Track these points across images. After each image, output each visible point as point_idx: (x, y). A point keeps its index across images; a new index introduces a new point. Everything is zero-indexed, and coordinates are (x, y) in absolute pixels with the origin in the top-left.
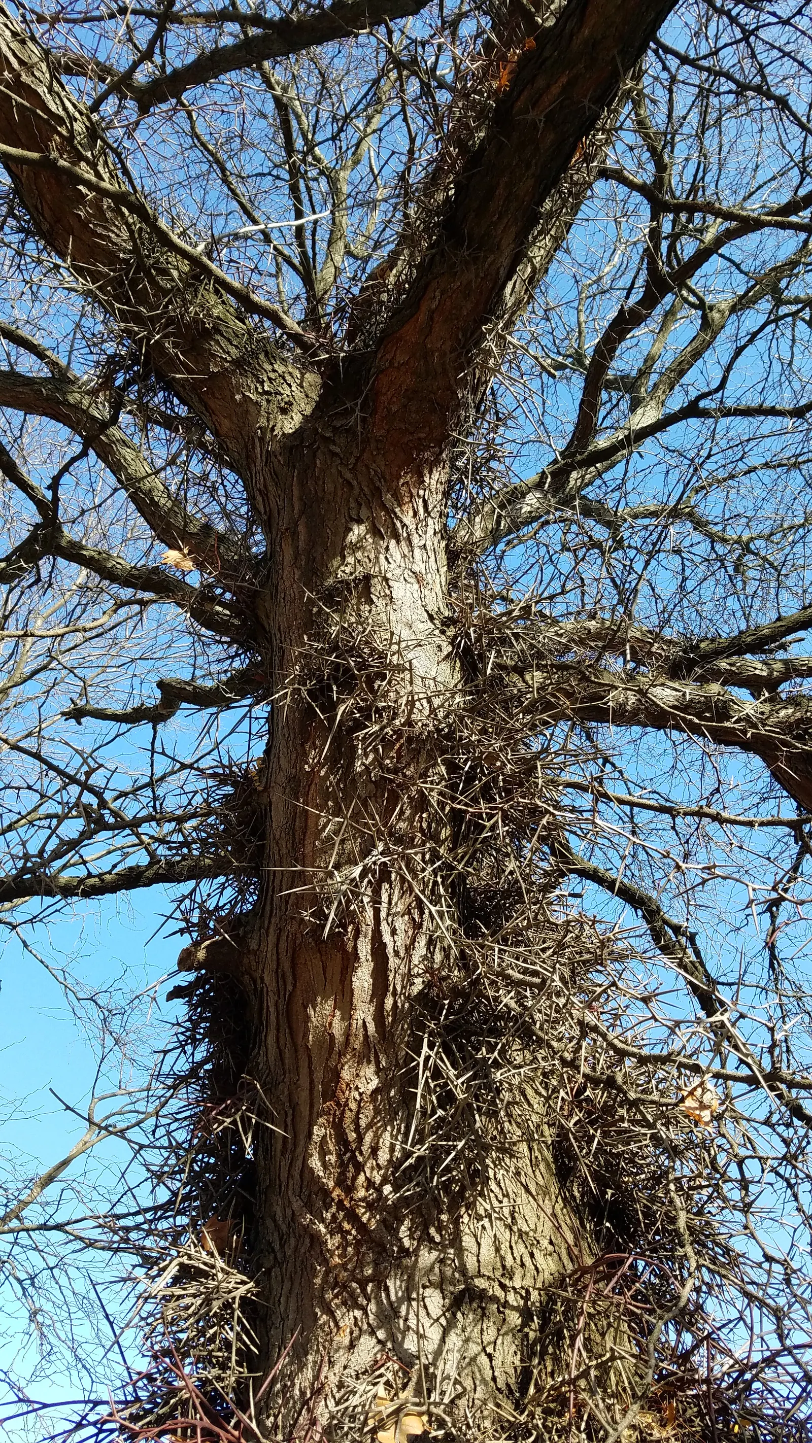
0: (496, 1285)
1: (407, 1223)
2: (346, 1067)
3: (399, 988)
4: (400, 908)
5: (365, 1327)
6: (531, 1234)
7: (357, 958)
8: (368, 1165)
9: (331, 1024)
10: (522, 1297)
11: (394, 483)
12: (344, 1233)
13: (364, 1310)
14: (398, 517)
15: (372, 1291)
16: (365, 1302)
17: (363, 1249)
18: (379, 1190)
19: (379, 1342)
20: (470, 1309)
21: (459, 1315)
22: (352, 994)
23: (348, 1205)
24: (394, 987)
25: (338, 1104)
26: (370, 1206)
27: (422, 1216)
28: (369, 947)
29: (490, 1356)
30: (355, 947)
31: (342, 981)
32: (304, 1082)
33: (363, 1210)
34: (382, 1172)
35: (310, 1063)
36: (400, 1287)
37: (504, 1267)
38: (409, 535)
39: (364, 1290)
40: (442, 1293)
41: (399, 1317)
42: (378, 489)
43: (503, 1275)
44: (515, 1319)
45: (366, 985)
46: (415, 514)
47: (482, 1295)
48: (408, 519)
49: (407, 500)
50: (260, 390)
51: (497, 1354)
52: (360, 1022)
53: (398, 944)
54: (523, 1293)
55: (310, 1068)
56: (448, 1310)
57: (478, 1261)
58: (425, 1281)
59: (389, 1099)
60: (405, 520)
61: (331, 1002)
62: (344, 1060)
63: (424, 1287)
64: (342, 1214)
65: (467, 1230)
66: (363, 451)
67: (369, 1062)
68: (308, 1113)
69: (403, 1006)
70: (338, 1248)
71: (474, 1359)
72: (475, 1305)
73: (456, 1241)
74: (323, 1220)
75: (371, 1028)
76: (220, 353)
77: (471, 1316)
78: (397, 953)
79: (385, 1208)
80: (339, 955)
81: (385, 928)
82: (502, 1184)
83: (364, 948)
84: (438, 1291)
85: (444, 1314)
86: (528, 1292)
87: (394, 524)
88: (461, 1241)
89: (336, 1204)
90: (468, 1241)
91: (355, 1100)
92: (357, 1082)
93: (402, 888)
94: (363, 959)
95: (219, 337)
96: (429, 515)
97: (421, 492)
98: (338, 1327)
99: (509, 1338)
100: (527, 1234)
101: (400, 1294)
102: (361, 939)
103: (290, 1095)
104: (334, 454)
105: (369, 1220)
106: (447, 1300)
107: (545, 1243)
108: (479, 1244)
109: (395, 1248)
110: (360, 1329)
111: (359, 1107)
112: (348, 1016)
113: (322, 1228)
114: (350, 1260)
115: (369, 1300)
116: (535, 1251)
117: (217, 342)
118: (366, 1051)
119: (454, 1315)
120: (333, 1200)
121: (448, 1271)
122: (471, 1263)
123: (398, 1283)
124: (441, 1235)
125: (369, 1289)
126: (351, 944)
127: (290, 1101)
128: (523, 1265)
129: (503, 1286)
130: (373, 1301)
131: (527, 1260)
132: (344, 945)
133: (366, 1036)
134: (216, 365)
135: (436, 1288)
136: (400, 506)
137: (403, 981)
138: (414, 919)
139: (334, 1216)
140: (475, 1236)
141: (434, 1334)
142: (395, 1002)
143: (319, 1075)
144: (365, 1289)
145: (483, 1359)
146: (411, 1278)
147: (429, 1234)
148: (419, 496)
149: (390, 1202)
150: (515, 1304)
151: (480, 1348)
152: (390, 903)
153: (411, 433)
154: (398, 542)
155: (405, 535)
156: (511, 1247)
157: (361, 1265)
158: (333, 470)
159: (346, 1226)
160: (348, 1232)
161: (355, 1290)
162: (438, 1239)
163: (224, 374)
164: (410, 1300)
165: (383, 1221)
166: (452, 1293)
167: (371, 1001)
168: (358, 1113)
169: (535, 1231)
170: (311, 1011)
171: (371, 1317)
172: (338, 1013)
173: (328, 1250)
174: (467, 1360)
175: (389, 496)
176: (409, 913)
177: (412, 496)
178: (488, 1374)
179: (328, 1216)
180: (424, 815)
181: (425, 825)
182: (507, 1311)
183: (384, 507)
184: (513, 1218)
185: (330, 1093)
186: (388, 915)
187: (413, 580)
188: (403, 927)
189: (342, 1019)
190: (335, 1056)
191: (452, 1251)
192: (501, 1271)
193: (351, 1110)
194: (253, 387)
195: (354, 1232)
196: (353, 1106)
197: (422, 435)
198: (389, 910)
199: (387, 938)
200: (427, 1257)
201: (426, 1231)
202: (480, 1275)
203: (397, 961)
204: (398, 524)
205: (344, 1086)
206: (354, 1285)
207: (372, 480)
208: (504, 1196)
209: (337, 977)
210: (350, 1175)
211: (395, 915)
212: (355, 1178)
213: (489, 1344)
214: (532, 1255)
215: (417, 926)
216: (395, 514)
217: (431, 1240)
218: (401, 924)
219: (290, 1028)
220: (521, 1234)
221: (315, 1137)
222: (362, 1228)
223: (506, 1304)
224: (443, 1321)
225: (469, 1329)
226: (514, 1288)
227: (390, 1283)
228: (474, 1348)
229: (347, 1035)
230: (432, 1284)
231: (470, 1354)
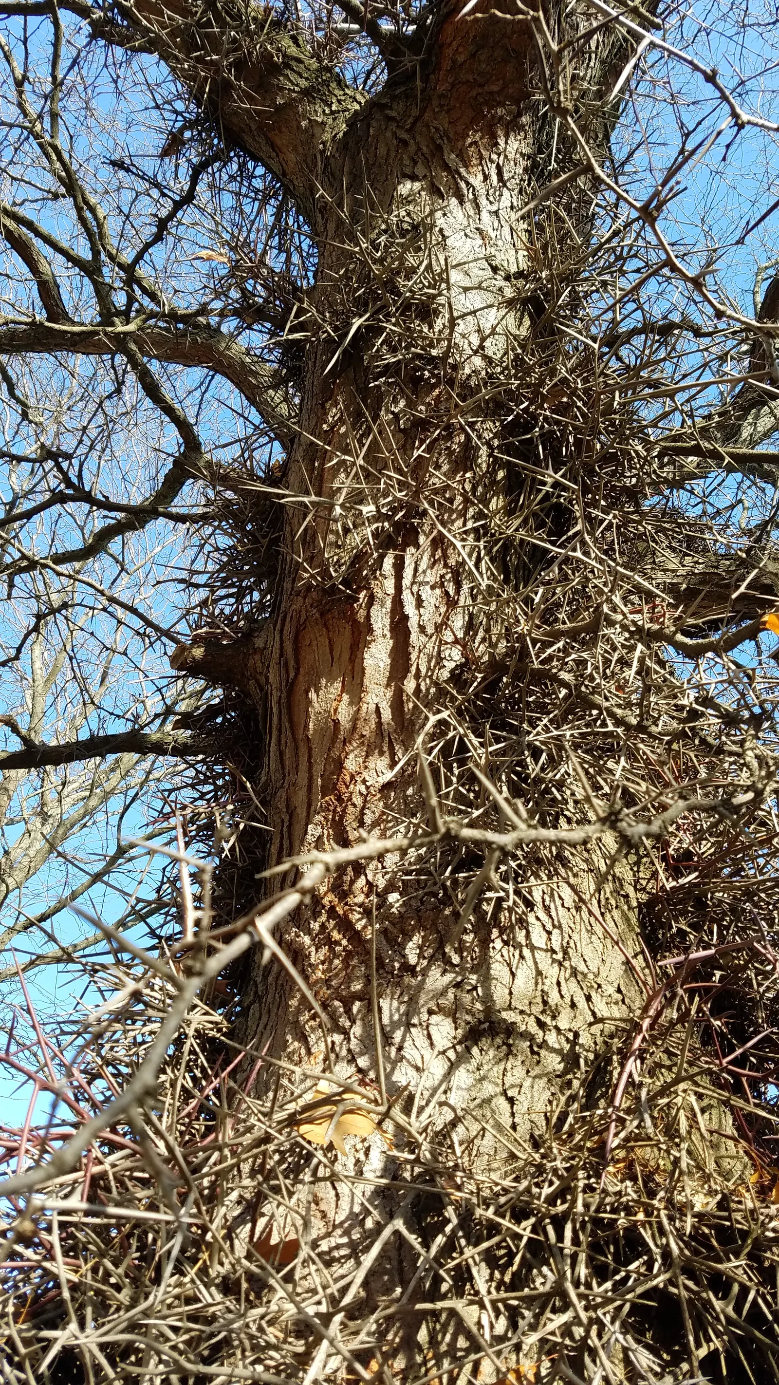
0: (532, 1021)
1: (417, 939)
2: (351, 756)
3: (423, 670)
4: (432, 577)
5: (344, 1053)
6: (591, 976)
7: (370, 630)
8: (371, 867)
9: (336, 710)
10: (567, 1040)
11: (460, 144)
12: (331, 943)
13: (346, 1033)
14: (462, 178)
15: (359, 1011)
16: (348, 1024)
17: (354, 962)
18: (382, 896)
19: (360, 1070)
20: (492, 1045)
21: (475, 1051)
22: (363, 673)
23: (341, 912)
24: (418, 669)
25: (339, 799)
26: (367, 912)
27: (438, 932)
28: (387, 621)
29: (511, 1101)
30: (368, 617)
31: (352, 660)
32: (302, 778)
33: (358, 916)
34: (387, 877)
35: (310, 757)
36: (398, 1010)
37: (545, 1003)
38: (476, 198)
39: (348, 1011)
40: (455, 1022)
41: (391, 1044)
42: (440, 148)
43: (543, 1012)
44: (554, 1063)
45: (382, 664)
46: (486, 177)
47: (510, 1030)
48: (476, 180)
49: (475, 162)
50: (327, 111)
51: (521, 1098)
52: (372, 707)
53: (425, 618)
54: (571, 1036)
55: (309, 761)
56: (460, 1043)
57: (511, 993)
58: (432, 1005)
59: (406, 797)
60: (471, 180)
61: (338, 685)
62: (349, 748)
63: (430, 1012)
64: (332, 923)
65: (498, 957)
66: (423, 111)
67: (381, 753)
68: (305, 814)
69: (428, 690)
70: (323, 963)
71: (488, 1101)
72: (498, 1041)
73: (482, 966)
74: (309, 932)
75: (387, 715)
76: (289, 86)
77: (491, 1053)
78: (422, 629)
79: (388, 916)
80: (348, 627)
81: (408, 599)
82: (553, 913)
83: (381, 620)
84: (450, 1020)
85: (454, 1047)
86: (576, 1035)
87: (457, 184)
88: (489, 968)
89: (327, 912)
90: (498, 969)
91: (361, 794)
92: (365, 774)
93: (433, 555)
94: (378, 632)
95: (288, 72)
96: (505, 185)
97: (494, 157)
98: (309, 1053)
99: (543, 1082)
100: (585, 975)
101: (396, 1017)
102: (376, 607)
103: (288, 800)
104: (390, 119)
105: (365, 927)
106: (460, 1031)
107: (611, 990)
108: (513, 974)
109: (397, 965)
110: (337, 1056)
111: (365, 801)
112: (357, 699)
113: (307, 940)
114: (337, 975)
115: (353, 1022)
116: (593, 994)
117: (287, 77)
118: (378, 742)
119: (468, 1050)
120: (323, 907)
121: (467, 998)
122: (500, 995)
123: (395, 1004)
124: (462, 958)
125: (355, 1009)
126: (362, 613)
127: (288, 806)
128: (573, 1005)
129: (541, 1025)
130: (358, 1023)
131: (581, 1003)
132: (354, 613)
133: (379, 724)
134: (283, 97)
135: (447, 1015)
136: (466, 167)
137: (429, 662)
138: (447, 593)
139: (323, 926)
140: (509, 965)
141: (437, 1067)
142: (418, 686)
143: (319, 768)
144: (350, 1009)
145: (502, 1103)
146: (413, 1002)
147: (444, 954)
148: (492, 161)
149: (394, 910)
150: (557, 1046)
151: (499, 1089)
152: (416, 570)
153: (481, 86)
154: (461, 202)
155: (471, 196)
156: (559, 984)
157: (348, 980)
158: (389, 134)
159: (336, 935)
160: (338, 943)
161: (336, 1008)
162: (456, 959)
163: (290, 105)
164: (409, 1025)
165: (384, 932)
166: (468, 1023)
167: (388, 685)
168: (363, 808)
169: (597, 975)
170: (312, 695)
171: (354, 1041)
172: (345, 697)
173: (311, 965)
174: (478, 1101)
175: (453, 156)
176: (442, 585)
177: (481, 158)
178: (506, 1121)
179: (315, 926)
180: (468, 475)
181: (468, 487)
182: (543, 1052)
183: (446, 167)
184: (565, 953)
185: (330, 788)
186: (413, 583)
187: (477, 236)
188: (433, 601)
189: (351, 703)
190: (339, 745)
191: (474, 977)
192: (541, 1007)
193: (354, 805)
194: (320, 111)
195: (344, 942)
196: (358, 801)
197: (495, 88)
198: (415, 576)
199: (410, 609)
200: (437, 979)
201: (440, 948)
202: (510, 1008)
203: (423, 639)
204: (463, 185)
205: (348, 778)
206: (337, 1003)
207: (432, 138)
208: (554, 926)
209: (346, 656)
210: (347, 878)
211: (421, 584)
212: (352, 882)
213: (512, 1086)
214: (588, 998)
215: (452, 603)
216: (459, 174)
217: (448, 961)
218: (432, 597)
219: (291, 721)
220: (574, 972)
221: (308, 837)
222: (355, 936)
223: (544, 1044)
224: (451, 1054)
225: (486, 1067)
226: (557, 1028)
227: (385, 1004)
228: (489, 1089)
229: (355, 720)
230: (441, 1010)
231: (485, 1094)
